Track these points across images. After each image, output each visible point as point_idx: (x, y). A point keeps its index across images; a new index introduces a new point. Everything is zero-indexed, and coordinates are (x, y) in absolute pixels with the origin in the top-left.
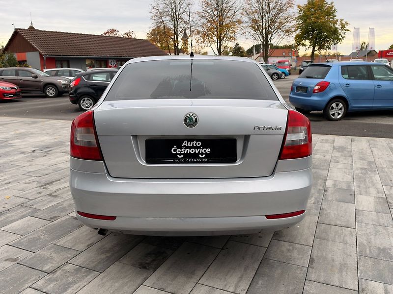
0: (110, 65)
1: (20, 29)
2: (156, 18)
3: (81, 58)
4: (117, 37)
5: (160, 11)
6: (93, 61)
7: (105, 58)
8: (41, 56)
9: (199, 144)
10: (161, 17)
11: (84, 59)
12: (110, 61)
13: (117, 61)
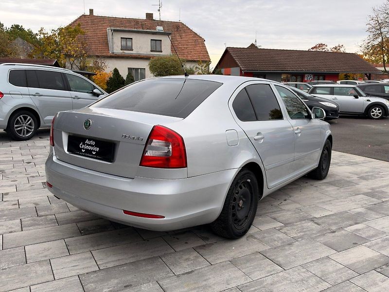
0: (306, 79)
1: (230, 48)
2: (373, 30)
3: (278, 73)
4: (325, 52)
5: (380, 22)
6: (289, 76)
7: (302, 73)
8: (241, 70)
9: (94, 143)
10: (380, 28)
11: (280, 74)
12: (306, 75)
13: (314, 77)
